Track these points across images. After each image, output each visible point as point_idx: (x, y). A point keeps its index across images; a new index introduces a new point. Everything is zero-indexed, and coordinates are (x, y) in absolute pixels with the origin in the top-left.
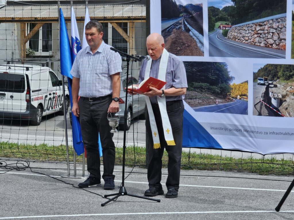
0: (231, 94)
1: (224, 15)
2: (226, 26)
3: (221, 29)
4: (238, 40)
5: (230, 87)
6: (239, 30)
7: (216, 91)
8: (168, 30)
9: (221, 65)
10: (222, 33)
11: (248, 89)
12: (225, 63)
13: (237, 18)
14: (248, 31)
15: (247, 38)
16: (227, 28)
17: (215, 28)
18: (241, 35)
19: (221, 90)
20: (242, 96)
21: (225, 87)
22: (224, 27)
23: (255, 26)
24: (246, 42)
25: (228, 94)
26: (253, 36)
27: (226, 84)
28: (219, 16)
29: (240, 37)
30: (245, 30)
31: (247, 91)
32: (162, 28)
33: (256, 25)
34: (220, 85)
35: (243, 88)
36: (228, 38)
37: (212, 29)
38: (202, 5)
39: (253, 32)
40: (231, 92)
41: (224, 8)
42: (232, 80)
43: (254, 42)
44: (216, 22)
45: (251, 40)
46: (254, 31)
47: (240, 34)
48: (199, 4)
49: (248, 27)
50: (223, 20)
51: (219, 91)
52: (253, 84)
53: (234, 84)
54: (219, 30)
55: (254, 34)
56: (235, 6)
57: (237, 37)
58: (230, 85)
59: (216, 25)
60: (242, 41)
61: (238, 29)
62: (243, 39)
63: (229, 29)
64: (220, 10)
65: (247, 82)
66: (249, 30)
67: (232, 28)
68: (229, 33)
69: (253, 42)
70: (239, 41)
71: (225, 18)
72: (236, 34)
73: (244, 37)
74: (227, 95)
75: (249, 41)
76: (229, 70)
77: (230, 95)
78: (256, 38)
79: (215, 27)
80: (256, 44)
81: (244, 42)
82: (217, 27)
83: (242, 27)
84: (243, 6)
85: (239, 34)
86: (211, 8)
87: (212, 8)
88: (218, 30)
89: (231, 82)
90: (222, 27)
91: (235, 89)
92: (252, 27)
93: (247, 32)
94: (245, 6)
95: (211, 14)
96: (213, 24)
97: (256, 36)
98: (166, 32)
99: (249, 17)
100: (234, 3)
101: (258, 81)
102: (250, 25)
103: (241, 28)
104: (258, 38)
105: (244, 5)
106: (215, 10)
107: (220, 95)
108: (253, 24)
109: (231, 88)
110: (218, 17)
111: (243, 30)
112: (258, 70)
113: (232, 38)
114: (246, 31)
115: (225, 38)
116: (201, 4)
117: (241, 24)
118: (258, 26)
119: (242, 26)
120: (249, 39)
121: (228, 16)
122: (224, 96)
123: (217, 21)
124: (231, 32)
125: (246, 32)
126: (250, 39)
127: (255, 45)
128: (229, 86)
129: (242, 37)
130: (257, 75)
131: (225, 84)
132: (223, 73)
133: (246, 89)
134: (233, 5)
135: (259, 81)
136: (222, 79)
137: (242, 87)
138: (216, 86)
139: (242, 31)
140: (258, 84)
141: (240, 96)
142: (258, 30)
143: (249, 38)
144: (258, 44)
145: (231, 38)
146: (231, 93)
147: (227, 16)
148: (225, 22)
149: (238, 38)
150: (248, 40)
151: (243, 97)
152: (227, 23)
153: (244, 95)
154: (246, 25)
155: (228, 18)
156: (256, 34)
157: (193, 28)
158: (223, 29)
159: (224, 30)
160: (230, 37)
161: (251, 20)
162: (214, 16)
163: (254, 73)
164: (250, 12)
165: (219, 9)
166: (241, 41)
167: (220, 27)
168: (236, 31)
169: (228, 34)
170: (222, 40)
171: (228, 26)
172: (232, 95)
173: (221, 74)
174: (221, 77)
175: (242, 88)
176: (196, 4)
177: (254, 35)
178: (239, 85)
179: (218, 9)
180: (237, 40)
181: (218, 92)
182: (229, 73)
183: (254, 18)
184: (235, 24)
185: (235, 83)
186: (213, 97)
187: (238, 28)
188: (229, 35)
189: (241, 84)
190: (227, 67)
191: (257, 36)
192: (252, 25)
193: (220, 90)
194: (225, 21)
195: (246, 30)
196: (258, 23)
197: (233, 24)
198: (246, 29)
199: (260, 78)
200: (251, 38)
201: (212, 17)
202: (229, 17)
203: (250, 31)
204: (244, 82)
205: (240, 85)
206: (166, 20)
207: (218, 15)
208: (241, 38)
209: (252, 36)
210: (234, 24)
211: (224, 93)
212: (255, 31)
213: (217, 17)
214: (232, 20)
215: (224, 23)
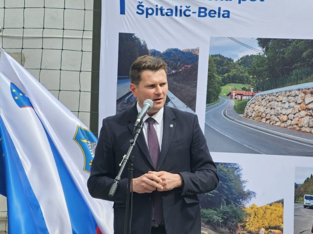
0: (245, 226)
1: (241, 73)
2: (244, 92)
3: (232, 98)
4: (267, 120)
5: (244, 211)
6: (269, 102)
7: (213, 220)
8: (129, 99)
9: (227, 167)
10: (235, 107)
11: (284, 217)
12: (235, 164)
13: (267, 79)
14: (287, 103)
15: (286, 116)
16: (244, 98)
17: (219, 97)
18: (273, 112)
19: (225, 217)
20: (269, 230)
21: (234, 212)
22: (238, 94)
23: (303, 95)
24: (283, 125)
25: (239, 224)
26: (297, 114)
27: (236, 206)
28: (231, 74)
29: (271, 115)
30: (281, 101)
31: (280, 219)
32: (118, 93)
33: (305, 93)
34: (223, 208)
35: (273, 215)
36: (246, 117)
37: (214, 99)
38: (198, 51)
39: (299, 106)
40: (246, 222)
41: (241, 59)
42: (250, 198)
43: (300, 125)
44: (223, 86)
45: (294, 122)
46: (300, 104)
47: (271, 109)
48: (193, 50)
49: (288, 96)
50: (237, 81)
51: (220, 218)
52: (295, 206)
53: (254, 205)
54: (229, 100)
55: (300, 109)
56: (266, 56)
57: (264, 115)
58: (245, 208)
59: (222, 91)
60: (275, 122)
61: (266, 99)
62: (278, 120)
63: (249, 100)
64: (235, 61)
65: (282, 202)
66: (289, 102)
67: (254, 97)
68: (247, 107)
69: (297, 124)
70: (268, 122)
71: (243, 76)
72: (262, 109)
73: (279, 115)
74: (237, 227)
75: (289, 122)
76: (243, 178)
77: (243, 227)
78: (303, 117)
79: (221, 93)
80: (303, 129)
81: (278, 124)
82: (225, 94)
83: (277, 95)
84: (282, 55)
85: (269, 109)
86: (215, 58)
87: (218, 58)
88: (226, 101)
89: (248, 202)
90: (234, 94)
91: (256, 215)
92: (298, 96)
93: (286, 105)
94: (285, 56)
95: (215, 69)
96: (217, 88)
97: (303, 113)
98: (124, 103)
99: (293, 77)
100: (264, 49)
101: (305, 200)
102: (293, 93)
103: (275, 98)
104: (308, 117)
105: (284, 54)
106: (223, 62)
107: (222, 227)
108: (299, 90)
109: (247, 214)
110: (229, 75)
111: (278, 101)
112: (306, 179)
113: (253, 116)
114: (285, 103)
115: (240, 115)
116: (196, 50)
117: (274, 91)
118: (309, 95)
119: (277, 93)
120: (288, 119)
121: (249, 73)
122: (230, 229)
123: (225, 82)
124: (253, 105)
125: (283, 105)
126: (292, 120)
127: (299, 130)
128: (243, 209)
129: (275, 115)
130: (302, 189)
131: (234, 206)
132: (232, 184)
133: (279, 215)
134: (262, 53)
135: (306, 202)
136: (228, 197)
137: (270, 211)
138: (216, 210)
139: (276, 103)
140: (305, 207)
141: (267, 229)
142: (309, 103)
143: (289, 116)
144: (308, 130)
145: (251, 116)
146: (247, 224)
147: (247, 74)
148: (242, 86)
149: (267, 117)
150: (286, 121)
151: (272, 230)
152: (247, 86)
153: (275, 228)
154: (286, 91)
155: (247, 78)
156: (303, 110)
157: (176, 95)
158: (236, 98)
159: (239, 101)
160: (250, 114)
161: (296, 82)
162: (219, 73)
163: (296, 186)
164: (295, 68)
165: (233, 61)
166: (271, 123)
167: (230, 94)
168: (263, 102)
169: (246, 109)
170: (233, 120)
171: (248, 92)
172: (248, 226)
173: (226, 187)
174: (227, 192)
175: (271, 213)
176: (186, 49)
177: (299, 111)
178: (264, 208)
179: (230, 60)
180: (264, 120)
181: (218, 221)
182: (244, 185)
183: (301, 79)
184: (263, 90)
185: (256, 205)
186: (206, 230)
187: (268, 97)
188: (248, 110)
189: (269, 207)
190: (241, 172)
191: (306, 113)
192: (297, 92)
193: (222, 218)
194: (243, 83)
195: (283, 102)
196: (309, 89)
197: (257, 89)
198: (285, 99)
199: (309, 195)
200: (294, 118)
201: (217, 76)
202: (251, 76)
203: (292, 104)
204: (275, 202)
205: (266, 208)
206: (125, 78)
207: (227, 71)
208: (273, 116)
209: (294, 114)
210: (260, 90)
211: (230, 223)
212: (302, 104)
213: (226, 75)
214: (256, 82)
215: (239, 86)
